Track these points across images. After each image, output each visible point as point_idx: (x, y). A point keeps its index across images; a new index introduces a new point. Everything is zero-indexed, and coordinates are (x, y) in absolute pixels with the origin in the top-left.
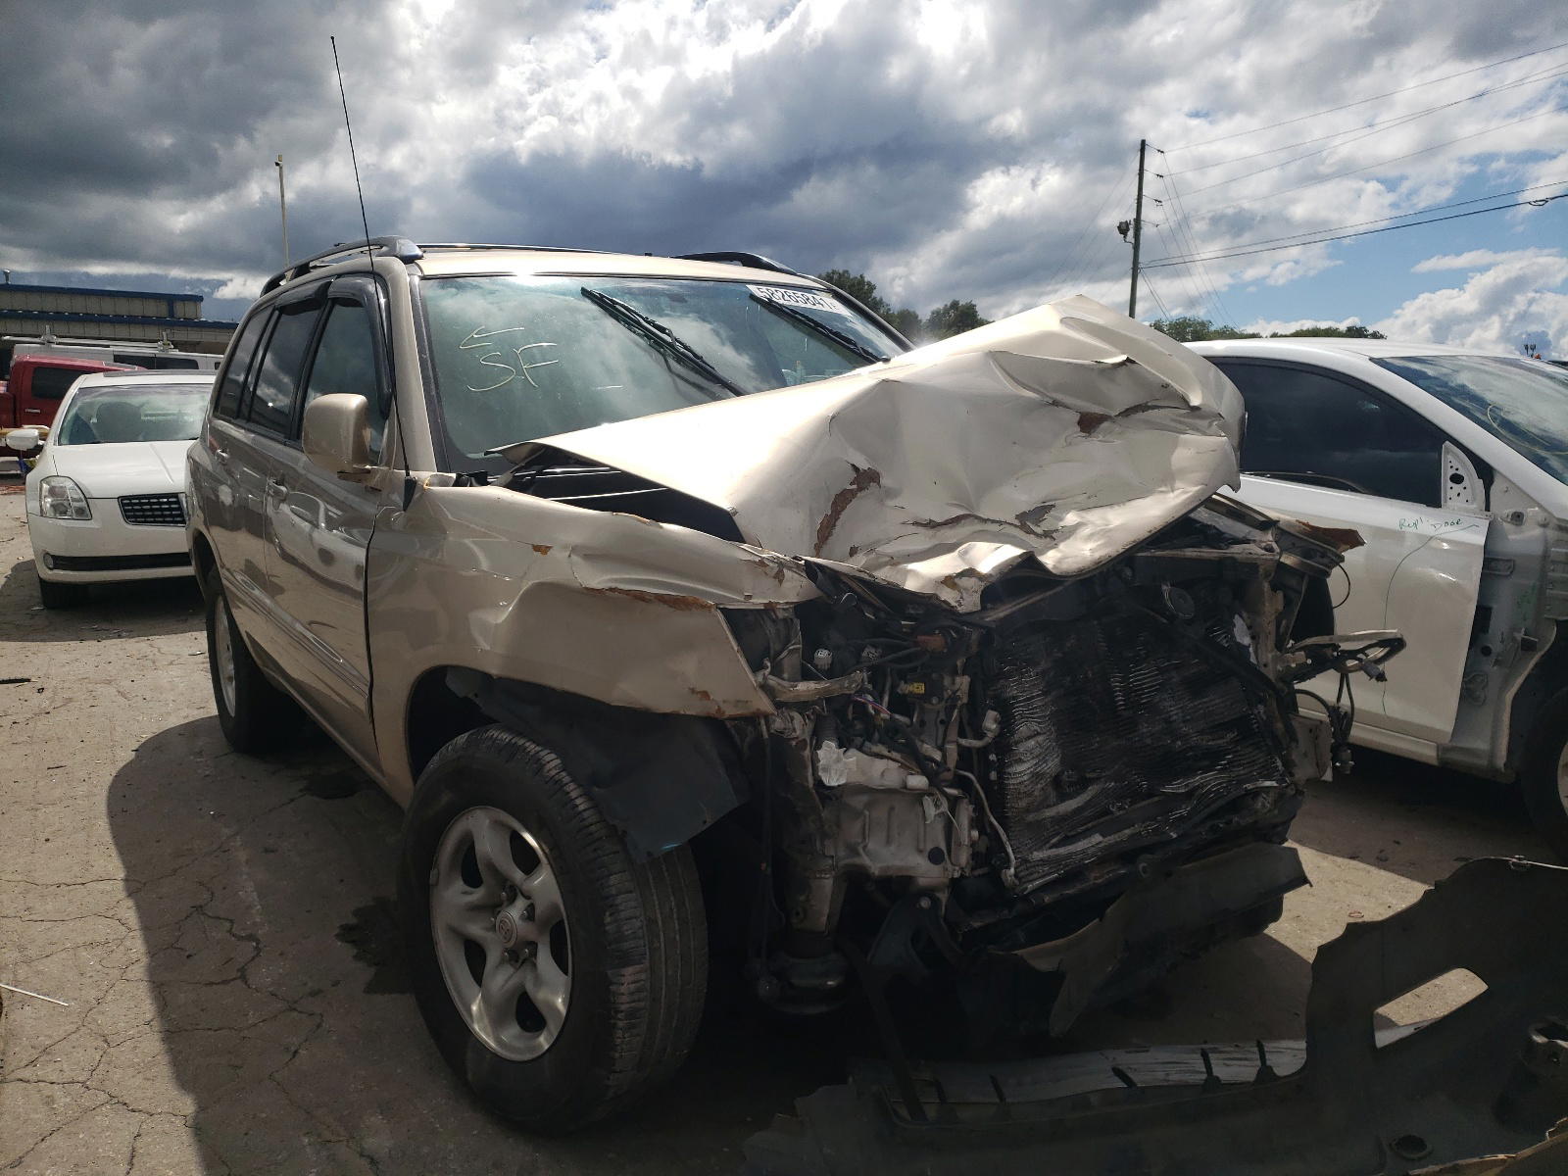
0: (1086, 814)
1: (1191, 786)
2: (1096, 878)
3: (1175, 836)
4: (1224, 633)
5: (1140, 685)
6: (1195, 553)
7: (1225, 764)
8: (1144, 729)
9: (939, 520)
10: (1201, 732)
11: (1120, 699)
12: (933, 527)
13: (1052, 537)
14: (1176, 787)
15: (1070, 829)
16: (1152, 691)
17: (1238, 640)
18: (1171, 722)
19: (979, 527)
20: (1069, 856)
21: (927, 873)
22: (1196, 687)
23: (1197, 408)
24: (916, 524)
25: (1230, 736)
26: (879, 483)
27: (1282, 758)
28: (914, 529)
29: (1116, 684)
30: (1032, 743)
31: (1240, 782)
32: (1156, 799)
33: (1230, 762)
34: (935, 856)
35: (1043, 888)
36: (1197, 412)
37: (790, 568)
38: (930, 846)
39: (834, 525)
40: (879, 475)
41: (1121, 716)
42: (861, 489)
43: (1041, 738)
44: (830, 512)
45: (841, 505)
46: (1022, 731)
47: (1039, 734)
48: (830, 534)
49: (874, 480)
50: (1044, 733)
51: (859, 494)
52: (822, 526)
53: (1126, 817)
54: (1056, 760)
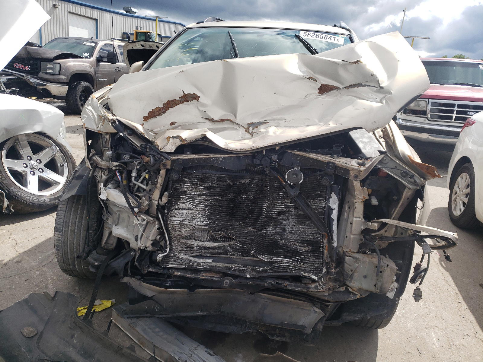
0: (217, 250)
1: (272, 261)
2: (203, 276)
3: (250, 277)
4: (325, 199)
5: (273, 209)
6: (314, 156)
7: (299, 259)
8: (270, 229)
9: (216, 119)
10: (295, 240)
11: (264, 212)
12: (213, 122)
13: (252, 135)
14: (265, 258)
15: (203, 253)
16: (278, 214)
17: (330, 205)
18: (284, 231)
19: (231, 125)
20: (193, 262)
21: (133, 244)
22: (302, 219)
23: (382, 88)
24: (208, 119)
25: (309, 247)
26: (198, 100)
27: (327, 268)
28: (206, 121)
29: (266, 206)
30: (185, 211)
31: (300, 270)
32: (254, 259)
33: (302, 259)
34: (136, 239)
35: (178, 269)
36: (382, 90)
38: (135, 234)
39: (165, 112)
40: (199, 97)
41: (260, 219)
42: (187, 101)
43: (191, 211)
44: (161, 106)
45: (171, 105)
46: (182, 205)
47: (191, 209)
48: (159, 115)
49: (195, 99)
50: (194, 210)
51: (185, 103)
52: (153, 111)
53: (234, 259)
54: (200, 223)
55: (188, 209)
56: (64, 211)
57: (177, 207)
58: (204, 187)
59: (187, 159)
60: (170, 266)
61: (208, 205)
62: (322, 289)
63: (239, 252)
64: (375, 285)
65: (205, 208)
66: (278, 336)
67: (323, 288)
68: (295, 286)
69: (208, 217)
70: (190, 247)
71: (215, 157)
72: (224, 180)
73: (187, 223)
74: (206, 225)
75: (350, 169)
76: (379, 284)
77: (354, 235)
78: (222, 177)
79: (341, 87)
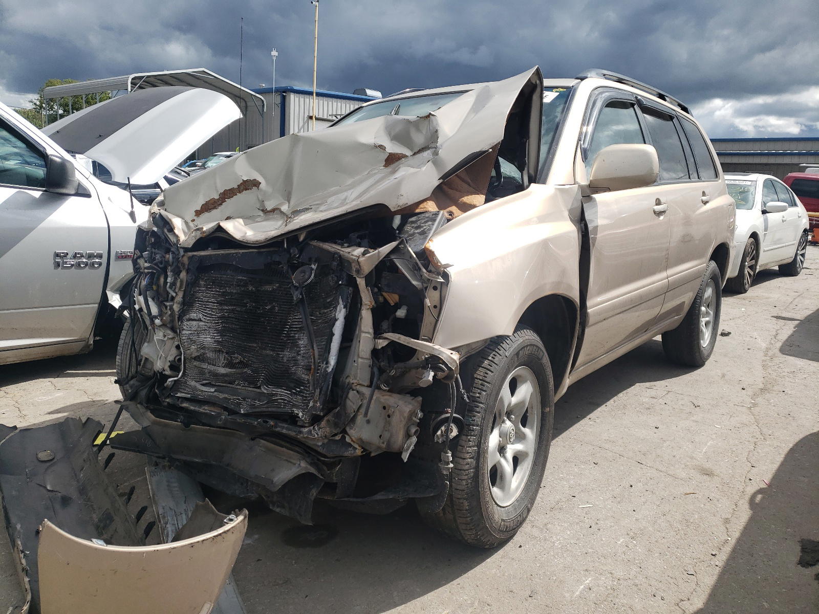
0: (227, 379)
1: (271, 392)
2: (202, 409)
3: (243, 412)
4: (334, 308)
5: (293, 325)
7: (298, 391)
8: (287, 352)
9: (269, 209)
10: (303, 367)
11: (287, 329)
12: (266, 213)
14: (267, 390)
16: (296, 331)
17: (334, 314)
18: (298, 354)
21: (155, 365)
24: (262, 210)
26: (258, 188)
28: (261, 213)
29: (290, 321)
30: (194, 323)
31: (293, 406)
32: (258, 390)
35: (187, 400)
39: (221, 204)
40: (261, 183)
41: (282, 339)
42: (246, 190)
43: (201, 323)
44: (217, 197)
45: (229, 195)
46: (193, 315)
47: (201, 321)
48: (215, 208)
49: (255, 185)
50: (205, 322)
51: (244, 192)
52: (207, 203)
53: (240, 391)
54: (209, 339)
55: (198, 320)
57: (187, 317)
58: (218, 292)
59: (203, 256)
60: (179, 395)
61: (222, 317)
62: (316, 436)
63: (247, 381)
64: (380, 436)
65: (218, 320)
66: (278, 507)
67: (318, 435)
68: (287, 429)
69: (221, 333)
70: (202, 372)
71: (234, 253)
72: (246, 285)
73: (194, 338)
74: (217, 342)
75: (351, 261)
76: (386, 435)
77: (362, 358)
78: (243, 280)
79: (408, 153)
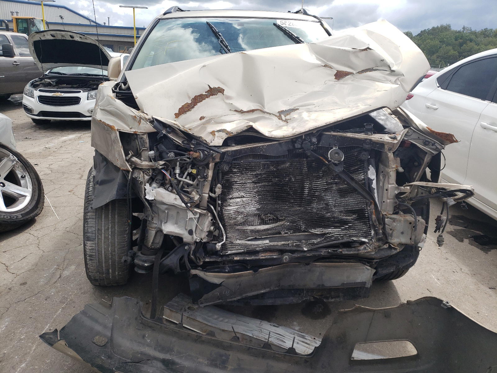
0: (270, 232)
1: (324, 232)
2: (262, 256)
3: (307, 249)
4: (363, 172)
5: (316, 187)
6: (352, 135)
7: (347, 227)
8: (314, 205)
9: (245, 110)
10: (341, 212)
11: (306, 191)
12: (242, 113)
13: (287, 122)
14: (317, 231)
15: (258, 235)
16: (321, 191)
17: (369, 176)
18: (328, 205)
19: (261, 115)
20: (251, 245)
21: (187, 238)
22: (343, 193)
23: (393, 71)
24: (236, 111)
25: (354, 216)
26: (223, 94)
27: (375, 231)
28: (235, 113)
29: (307, 185)
30: (238, 200)
31: (350, 236)
32: (306, 233)
33: (350, 227)
34: (191, 232)
35: (236, 254)
36: (393, 73)
37: (143, 120)
38: (189, 229)
39: (193, 107)
40: (224, 90)
41: (305, 198)
42: (212, 95)
43: (244, 199)
44: (190, 102)
45: (198, 100)
46: (236, 194)
47: (244, 197)
48: (189, 110)
49: (220, 92)
50: (247, 197)
51: (211, 97)
52: (183, 107)
53: (288, 237)
54: (254, 209)
55: (241, 197)
56: (94, 219)
57: (230, 196)
58: (252, 175)
59: (235, 151)
60: (229, 252)
61: (258, 192)
62: (369, 249)
63: (291, 230)
64: (411, 239)
65: (255, 194)
67: (370, 249)
68: (347, 251)
69: (259, 202)
70: (244, 231)
71: (260, 146)
72: (268, 168)
73: (243, 210)
74: (258, 209)
75: (384, 144)
76: (413, 238)
77: (389, 199)
78: (266, 164)
79: (355, 72)
